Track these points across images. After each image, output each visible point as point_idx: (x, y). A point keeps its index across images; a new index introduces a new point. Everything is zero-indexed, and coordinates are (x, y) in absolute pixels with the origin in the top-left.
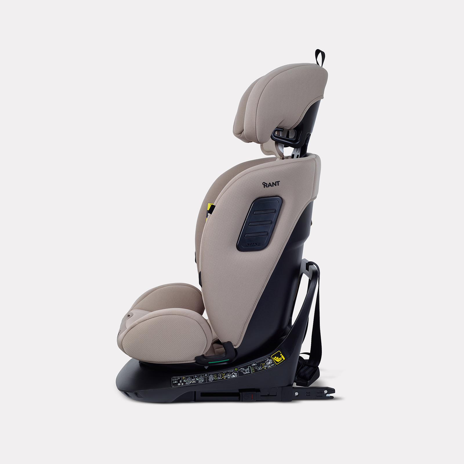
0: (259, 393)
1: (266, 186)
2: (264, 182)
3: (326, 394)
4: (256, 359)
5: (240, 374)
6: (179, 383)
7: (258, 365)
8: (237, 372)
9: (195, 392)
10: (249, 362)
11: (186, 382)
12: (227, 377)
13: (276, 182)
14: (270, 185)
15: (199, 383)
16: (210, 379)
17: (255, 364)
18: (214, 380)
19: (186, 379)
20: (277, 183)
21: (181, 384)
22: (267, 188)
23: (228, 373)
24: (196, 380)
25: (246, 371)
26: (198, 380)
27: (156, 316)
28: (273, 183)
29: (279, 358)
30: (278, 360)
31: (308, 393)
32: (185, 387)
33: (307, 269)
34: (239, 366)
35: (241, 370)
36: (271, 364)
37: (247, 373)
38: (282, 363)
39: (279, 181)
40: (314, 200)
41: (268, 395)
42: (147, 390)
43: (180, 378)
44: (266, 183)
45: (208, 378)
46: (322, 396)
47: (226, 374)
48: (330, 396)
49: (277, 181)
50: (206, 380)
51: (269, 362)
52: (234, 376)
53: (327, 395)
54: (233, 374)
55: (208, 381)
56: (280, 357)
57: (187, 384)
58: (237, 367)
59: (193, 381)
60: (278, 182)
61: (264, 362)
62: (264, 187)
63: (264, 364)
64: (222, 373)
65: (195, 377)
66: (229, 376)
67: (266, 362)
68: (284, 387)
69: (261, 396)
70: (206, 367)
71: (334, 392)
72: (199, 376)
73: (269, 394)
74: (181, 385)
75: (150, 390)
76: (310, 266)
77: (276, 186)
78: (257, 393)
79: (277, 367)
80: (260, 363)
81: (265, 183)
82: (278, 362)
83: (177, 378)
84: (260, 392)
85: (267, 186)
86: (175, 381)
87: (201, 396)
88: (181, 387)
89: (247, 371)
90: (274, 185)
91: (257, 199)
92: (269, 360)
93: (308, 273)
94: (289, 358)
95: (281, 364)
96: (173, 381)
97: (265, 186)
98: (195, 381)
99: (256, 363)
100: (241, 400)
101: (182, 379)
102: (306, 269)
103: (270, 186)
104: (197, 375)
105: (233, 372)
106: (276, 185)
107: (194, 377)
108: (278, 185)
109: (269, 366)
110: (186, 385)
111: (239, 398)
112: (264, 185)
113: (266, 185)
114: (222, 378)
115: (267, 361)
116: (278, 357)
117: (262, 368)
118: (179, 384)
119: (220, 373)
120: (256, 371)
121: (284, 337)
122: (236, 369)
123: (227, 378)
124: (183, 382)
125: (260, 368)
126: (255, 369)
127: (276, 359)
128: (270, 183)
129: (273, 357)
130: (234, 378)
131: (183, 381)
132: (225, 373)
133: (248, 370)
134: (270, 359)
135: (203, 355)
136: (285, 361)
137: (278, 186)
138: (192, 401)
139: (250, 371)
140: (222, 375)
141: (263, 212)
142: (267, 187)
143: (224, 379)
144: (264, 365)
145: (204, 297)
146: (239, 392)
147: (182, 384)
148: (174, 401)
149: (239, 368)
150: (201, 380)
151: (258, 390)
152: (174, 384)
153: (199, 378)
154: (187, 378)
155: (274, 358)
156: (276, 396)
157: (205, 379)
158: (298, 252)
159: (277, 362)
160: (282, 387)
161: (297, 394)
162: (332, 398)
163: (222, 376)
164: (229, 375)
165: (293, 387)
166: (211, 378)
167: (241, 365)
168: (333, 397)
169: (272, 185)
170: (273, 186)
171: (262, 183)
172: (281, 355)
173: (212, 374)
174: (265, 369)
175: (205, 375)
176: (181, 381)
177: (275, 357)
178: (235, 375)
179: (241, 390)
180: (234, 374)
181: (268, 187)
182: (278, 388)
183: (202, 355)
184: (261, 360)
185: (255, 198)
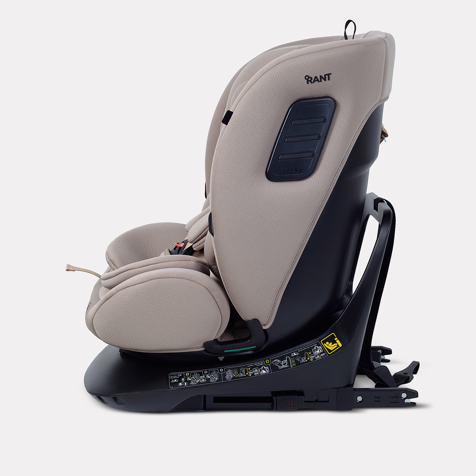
0: (302, 397)
1: (311, 81)
2: (307, 75)
3: (405, 399)
4: (298, 346)
5: (273, 368)
6: (181, 382)
7: (302, 354)
8: (268, 366)
9: (205, 396)
10: (287, 351)
11: (190, 381)
12: (254, 373)
13: (325, 75)
14: (316, 79)
15: (211, 382)
16: (227, 377)
17: (296, 353)
18: (234, 378)
19: (192, 376)
20: (327, 76)
21: (183, 383)
22: (313, 84)
23: (255, 367)
24: (206, 377)
25: (282, 363)
26: (209, 377)
27: (145, 280)
28: (321, 77)
30: (331, 346)
31: (376, 397)
32: (191, 388)
33: (376, 208)
34: (272, 356)
35: (275, 362)
36: (321, 353)
37: (283, 366)
38: (338, 352)
39: (331, 74)
40: (385, 102)
41: (316, 401)
42: (132, 393)
43: (183, 375)
44: (310, 76)
45: (225, 375)
46: (398, 402)
47: (252, 368)
48: (411, 403)
49: (326, 73)
50: (222, 377)
51: (317, 351)
52: (264, 372)
53: (407, 401)
54: (262, 368)
55: (225, 379)
56: (334, 342)
57: (192, 383)
58: (268, 357)
59: (202, 380)
60: (329, 75)
61: (310, 350)
62: (308, 83)
63: (310, 353)
64: (246, 367)
65: (205, 372)
66: (256, 372)
67: (314, 350)
68: (341, 388)
69: (305, 402)
70: (221, 358)
71: (417, 397)
72: (211, 372)
73: (317, 399)
74: (183, 386)
75: (136, 393)
76: (379, 203)
77: (326, 82)
78: (299, 397)
79: (329, 356)
80: (303, 352)
81: (309, 77)
82: (332, 350)
83: (177, 375)
84: (304, 396)
85: (312, 81)
86: (174, 379)
87: (214, 402)
88: (183, 388)
89: (284, 364)
90: (322, 80)
91: (297, 101)
92: (317, 347)
93: (377, 215)
94: (348, 345)
95: (336, 353)
96: (171, 380)
97: (309, 81)
98: (204, 379)
99: (297, 351)
100: (275, 407)
101: (185, 376)
102: (374, 209)
103: (316, 81)
104: (208, 371)
105: (263, 365)
106: (325, 80)
107: (204, 374)
108: (329, 79)
109: (318, 357)
110: (191, 385)
111: (272, 405)
112: (307, 80)
113: (310, 79)
114: (245, 374)
115: (315, 348)
116: (331, 343)
117: (307, 359)
118: (180, 384)
119: (244, 367)
120: (298, 363)
121: (340, 312)
122: (267, 361)
123: (253, 375)
124: (186, 381)
125: (304, 359)
126: (295, 360)
127: (328, 345)
128: (316, 77)
129: (324, 342)
130: (265, 375)
131: (186, 378)
132: (250, 367)
133: (286, 363)
134: (319, 345)
135: (216, 340)
136: (342, 349)
137: (329, 81)
138: (200, 410)
139: (289, 364)
140: (246, 370)
141: (306, 121)
142: (311, 83)
143: (249, 376)
144: (310, 355)
145: (217, 252)
146: (271, 396)
147: (186, 384)
148: (172, 409)
149: (272, 360)
150: (214, 378)
151: (301, 393)
152: (172, 384)
153: (211, 374)
154: (193, 374)
155: (325, 344)
156: (328, 401)
157: (220, 376)
158: (362, 182)
159: (330, 351)
160: (337, 388)
161: (360, 399)
162: (413, 405)
163: (246, 372)
164: (256, 370)
165: (355, 389)
166: (230, 375)
167: (275, 355)
168: (415, 403)
169: (319, 80)
170: (321, 81)
171: (304, 77)
172: (336, 339)
173: (231, 369)
174: (311, 361)
175: (219, 369)
176: (183, 380)
177: (327, 343)
178: (266, 370)
179: (275, 394)
180: (264, 369)
181: (313, 82)
182: (331, 389)
183: (214, 340)
184: (305, 348)
185: (293, 100)
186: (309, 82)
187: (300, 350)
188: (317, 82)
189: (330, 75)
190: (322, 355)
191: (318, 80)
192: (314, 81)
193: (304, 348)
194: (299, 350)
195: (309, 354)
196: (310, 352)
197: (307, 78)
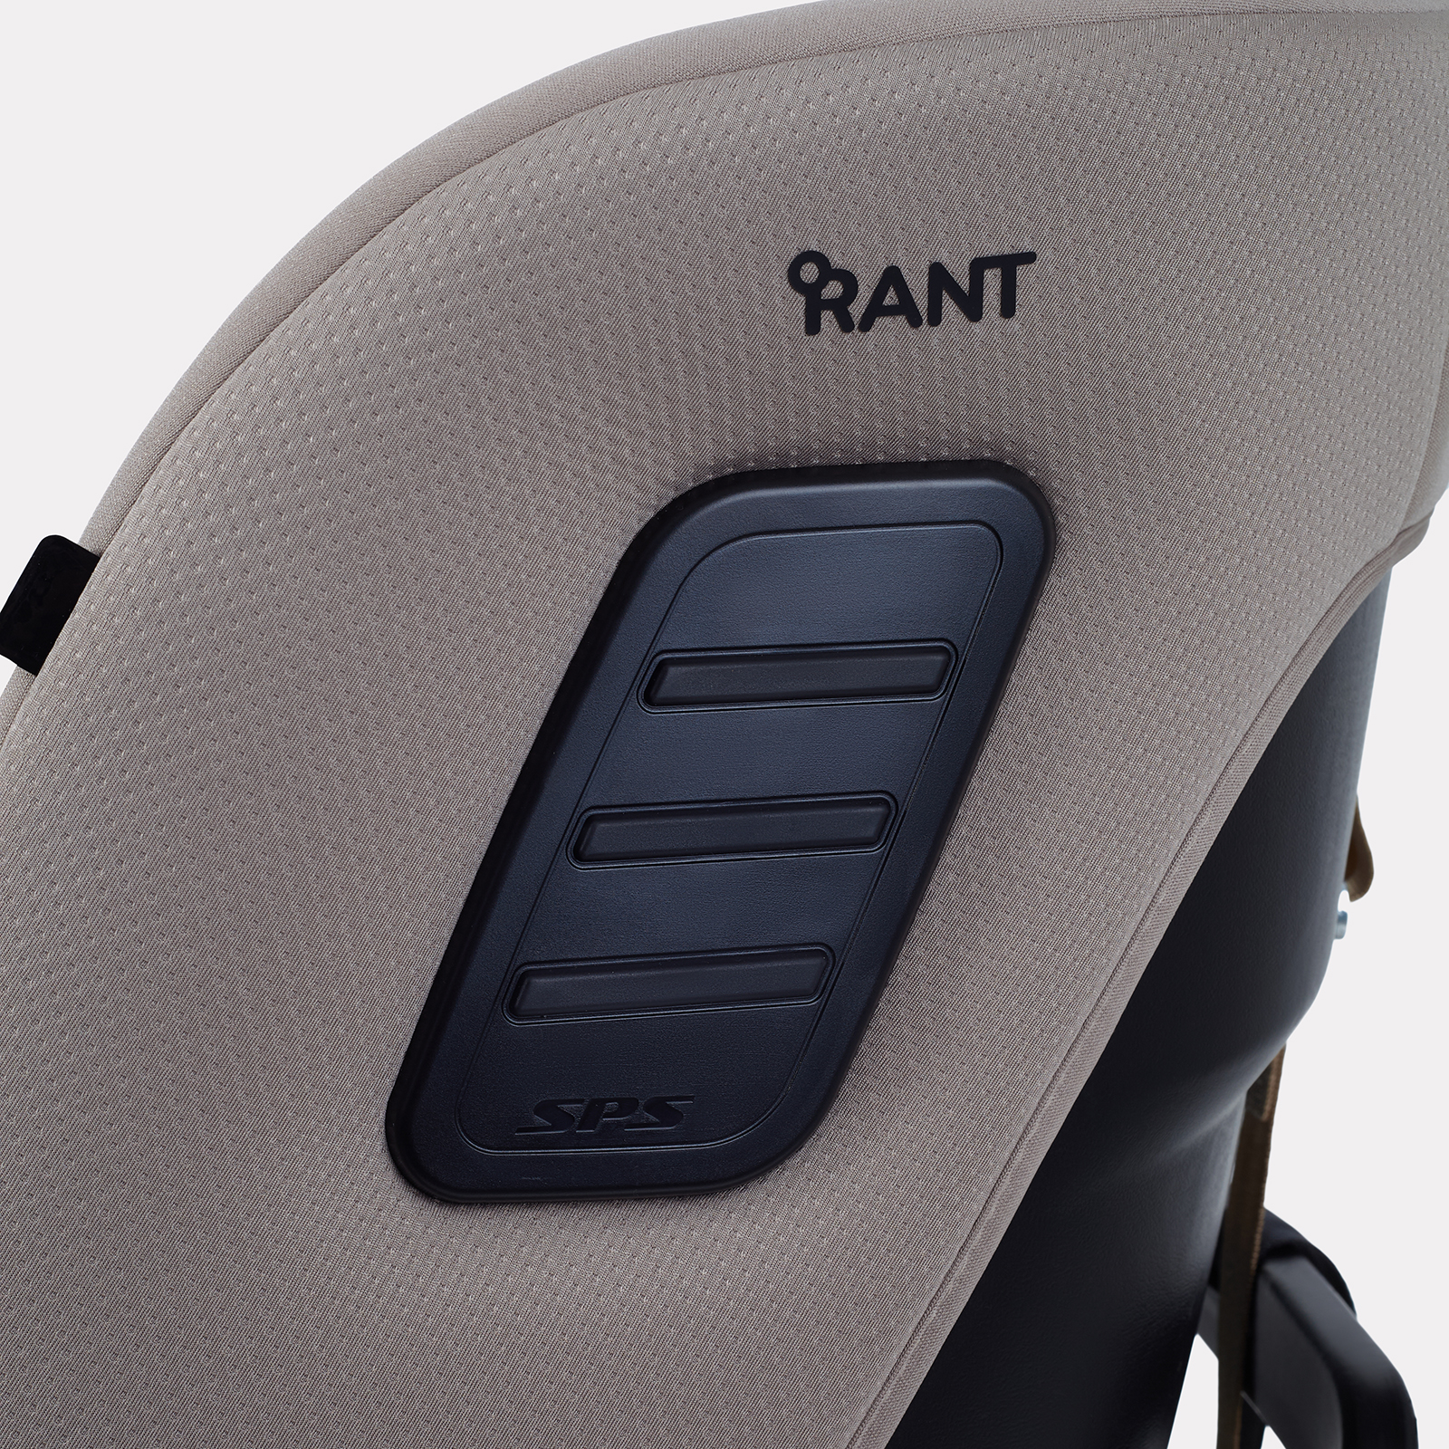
1: (840, 308)
13: (979, 266)
14: (891, 298)
20: (992, 278)
22: (854, 340)
28: (939, 277)
39: (1029, 258)
44: (837, 261)
49: (992, 250)
60: (1010, 264)
62: (813, 327)
77: (977, 328)
81: (828, 271)
85: (857, 309)
90: (949, 307)
97: (830, 305)
103: (891, 311)
106: (972, 307)
108: (1008, 309)
112: (811, 294)
113: (833, 290)
128: (892, 277)
137: (1011, 325)
142: (846, 325)
169: (922, 303)
170: (935, 318)
181: (866, 325)
185: (670, 475)
186: (827, 318)
188: (901, 319)
189: (1020, 270)
191: (906, 308)
192: (876, 309)
197: (810, 273)
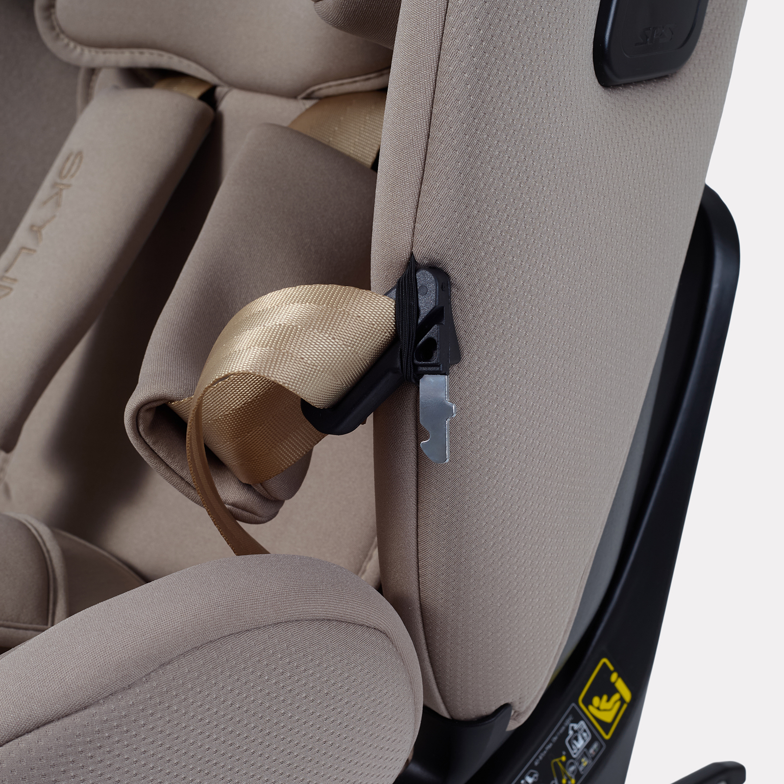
7: (546, 772)
29: (608, 700)
30: (605, 709)
36: (588, 746)
51: (577, 740)
56: (611, 690)
61: (560, 745)
63: (563, 759)
67: (569, 742)
80: (547, 760)
92: (576, 726)
99: (533, 766)
109: (584, 762)
115: (571, 732)
116: (605, 697)
127: (598, 708)
129: (588, 701)
134: (577, 718)
144: (564, 764)
155: (590, 707)
159: (606, 728)
172: (614, 677)
177: (596, 700)
184: (548, 744)
187: (537, 757)
190: (591, 751)
193: (546, 746)
194: (534, 760)
195: (561, 761)
196: (561, 755)
